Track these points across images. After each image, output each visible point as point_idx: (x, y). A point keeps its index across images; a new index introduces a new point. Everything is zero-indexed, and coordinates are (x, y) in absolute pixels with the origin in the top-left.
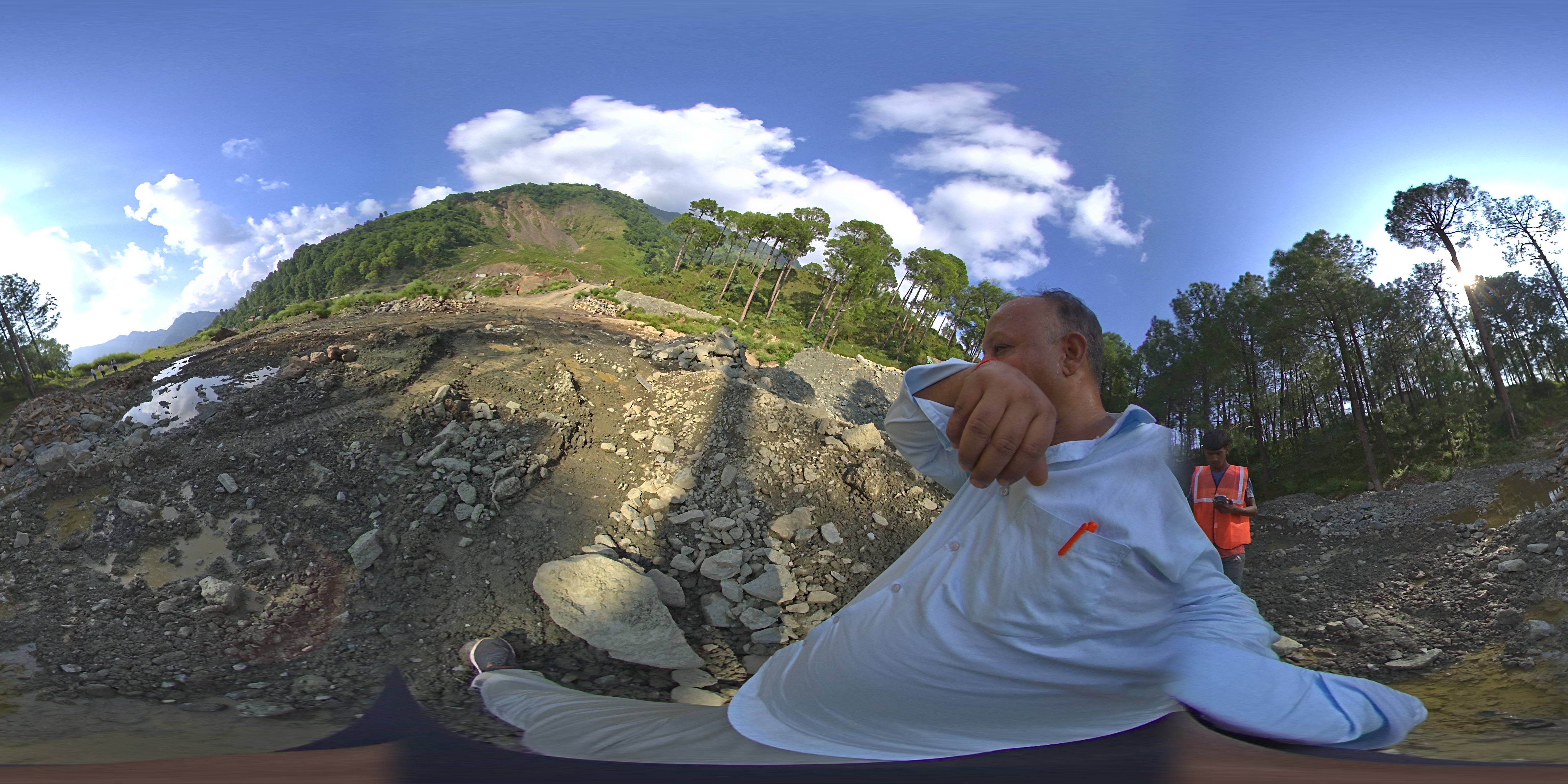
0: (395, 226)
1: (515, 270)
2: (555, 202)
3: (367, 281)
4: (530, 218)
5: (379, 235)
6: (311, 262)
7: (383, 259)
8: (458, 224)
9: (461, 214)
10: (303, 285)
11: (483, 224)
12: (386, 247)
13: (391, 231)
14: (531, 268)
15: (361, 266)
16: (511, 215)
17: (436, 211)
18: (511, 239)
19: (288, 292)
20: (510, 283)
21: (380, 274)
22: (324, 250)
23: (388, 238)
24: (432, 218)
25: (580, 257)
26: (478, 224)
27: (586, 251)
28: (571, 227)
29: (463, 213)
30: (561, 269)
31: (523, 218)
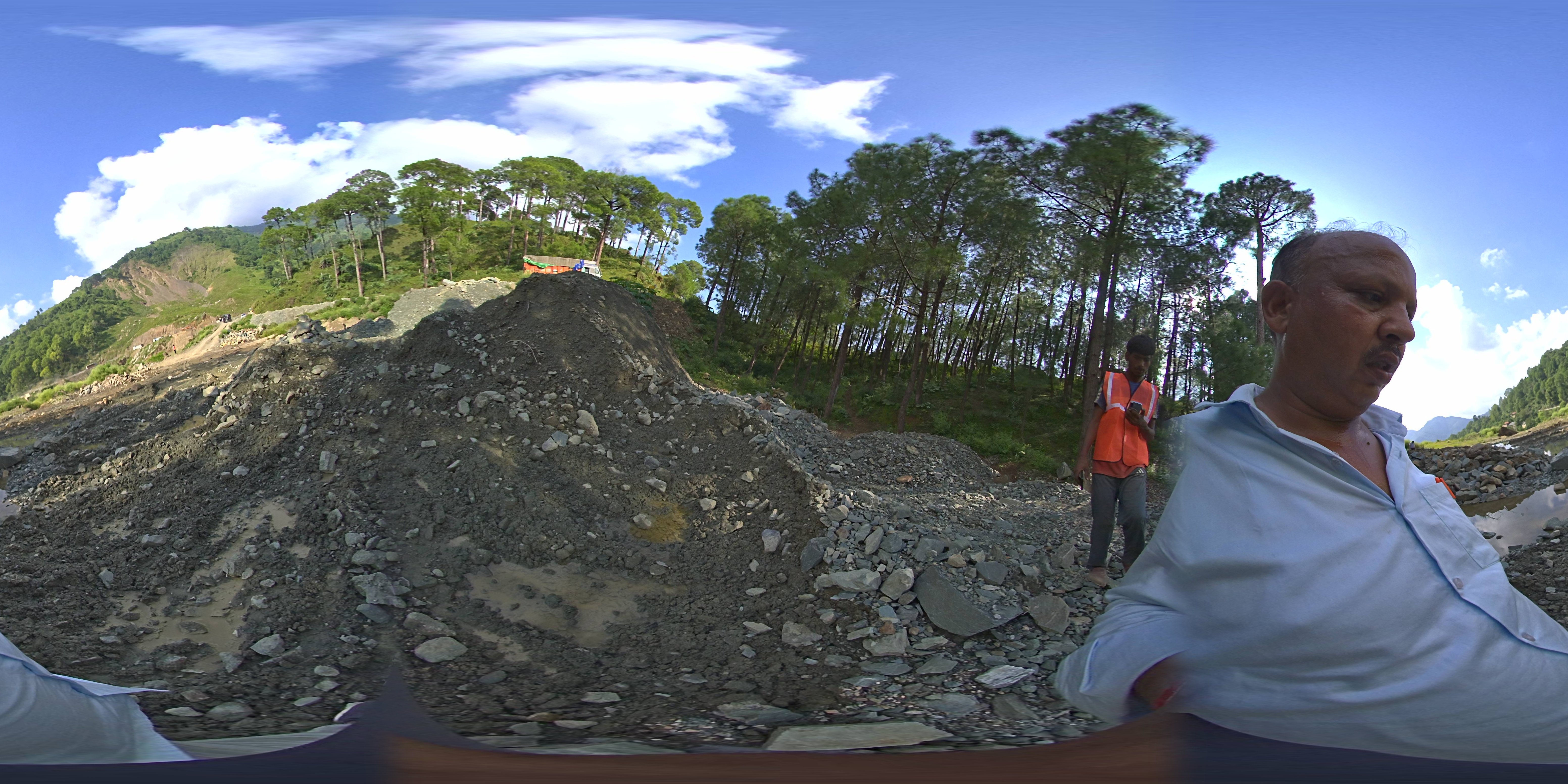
0: (51, 321)
1: (164, 332)
2: (165, 258)
3: (42, 378)
5: (42, 332)
7: (51, 355)
8: (100, 306)
9: (99, 295)
11: (120, 299)
12: (50, 342)
13: (50, 326)
14: (177, 325)
15: (34, 365)
16: (138, 283)
17: (78, 298)
18: (148, 305)
20: (165, 345)
21: (52, 369)
23: (50, 333)
24: (79, 306)
25: (212, 299)
26: (116, 300)
27: (214, 290)
28: (190, 274)
29: (100, 294)
30: (202, 315)
31: (148, 282)
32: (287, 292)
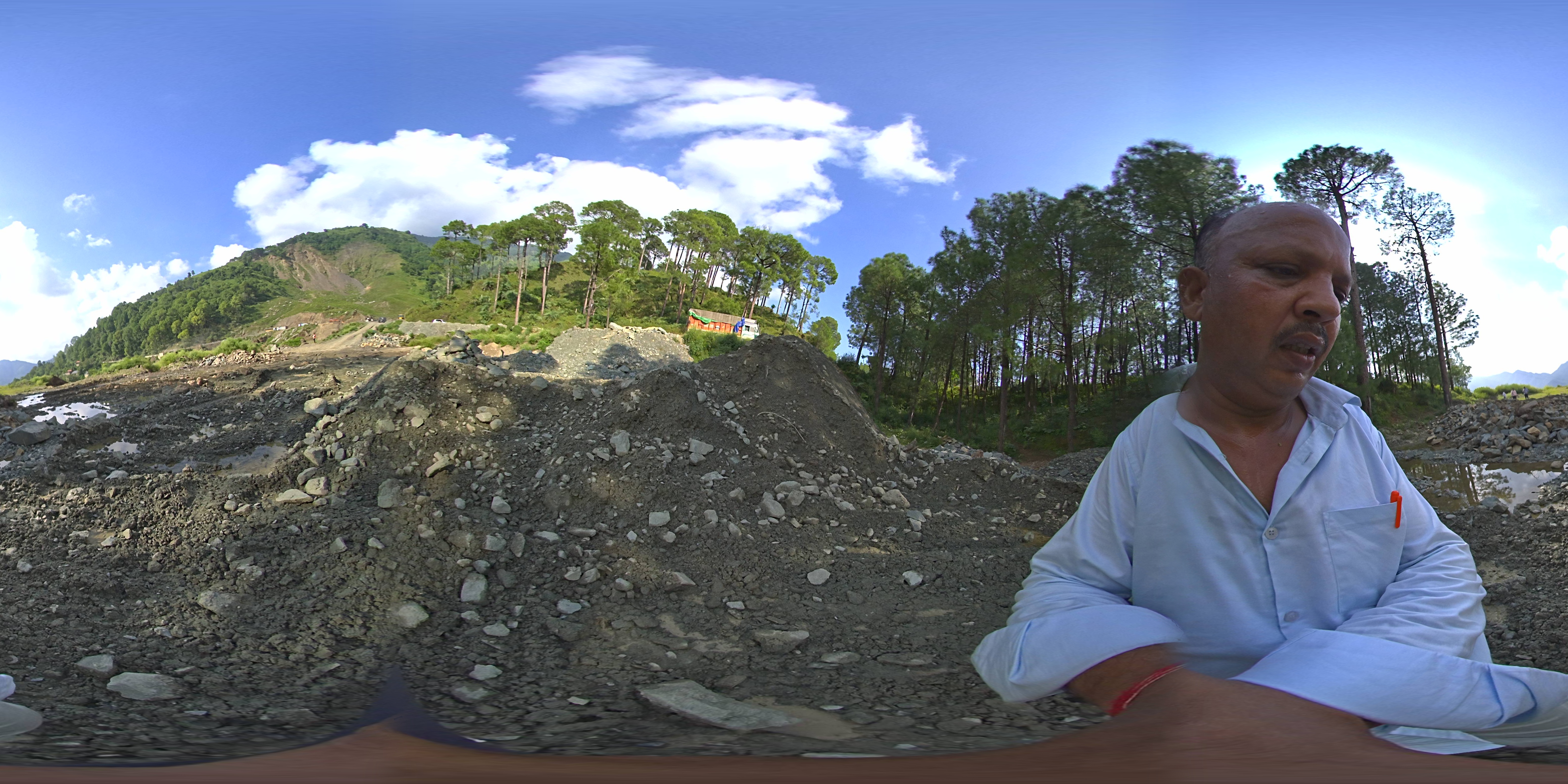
0: (201, 285)
1: (312, 319)
2: (334, 248)
3: (179, 340)
4: (316, 266)
5: (189, 294)
6: (127, 320)
7: (193, 318)
8: (254, 280)
9: (256, 269)
10: (119, 343)
11: (277, 277)
12: (195, 306)
13: (198, 290)
14: (325, 316)
15: (174, 325)
16: (300, 266)
17: (234, 268)
18: (303, 290)
19: (105, 348)
20: (308, 332)
21: (191, 333)
22: (140, 309)
23: (196, 297)
24: (232, 276)
25: (367, 297)
26: (272, 278)
27: (372, 290)
28: (353, 270)
29: (258, 268)
30: (352, 312)
31: (309, 268)
32: (444, 306)
